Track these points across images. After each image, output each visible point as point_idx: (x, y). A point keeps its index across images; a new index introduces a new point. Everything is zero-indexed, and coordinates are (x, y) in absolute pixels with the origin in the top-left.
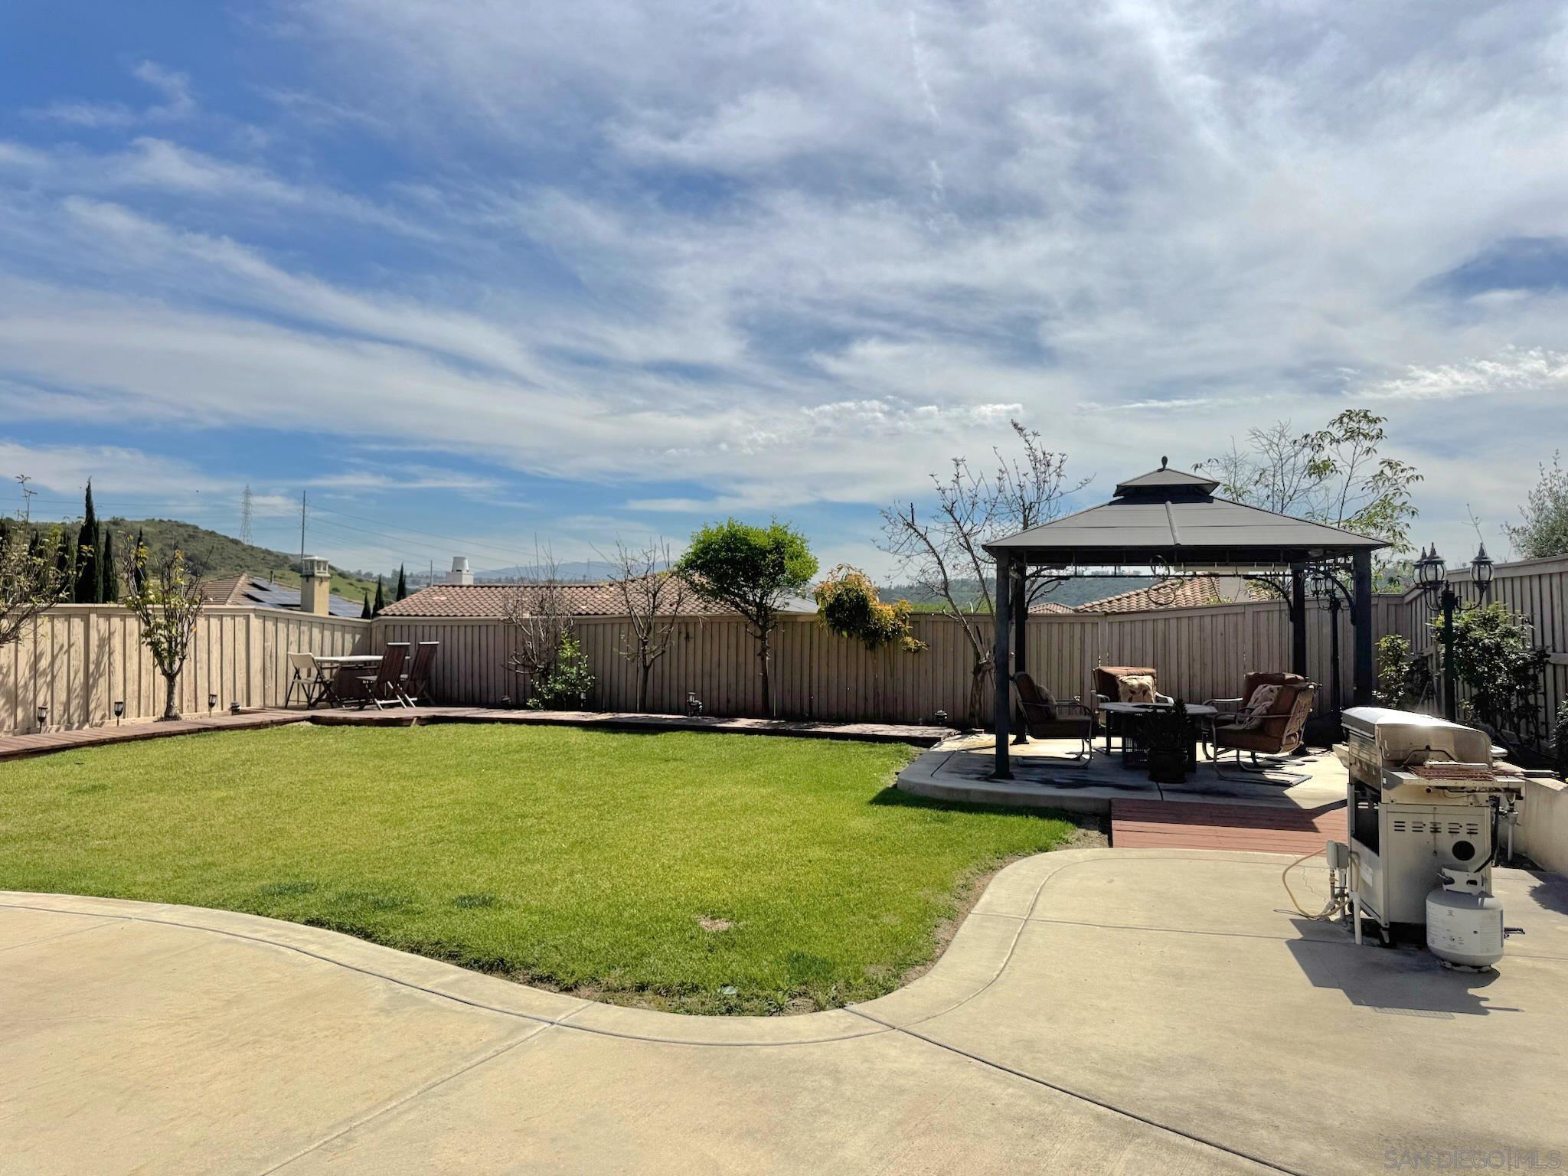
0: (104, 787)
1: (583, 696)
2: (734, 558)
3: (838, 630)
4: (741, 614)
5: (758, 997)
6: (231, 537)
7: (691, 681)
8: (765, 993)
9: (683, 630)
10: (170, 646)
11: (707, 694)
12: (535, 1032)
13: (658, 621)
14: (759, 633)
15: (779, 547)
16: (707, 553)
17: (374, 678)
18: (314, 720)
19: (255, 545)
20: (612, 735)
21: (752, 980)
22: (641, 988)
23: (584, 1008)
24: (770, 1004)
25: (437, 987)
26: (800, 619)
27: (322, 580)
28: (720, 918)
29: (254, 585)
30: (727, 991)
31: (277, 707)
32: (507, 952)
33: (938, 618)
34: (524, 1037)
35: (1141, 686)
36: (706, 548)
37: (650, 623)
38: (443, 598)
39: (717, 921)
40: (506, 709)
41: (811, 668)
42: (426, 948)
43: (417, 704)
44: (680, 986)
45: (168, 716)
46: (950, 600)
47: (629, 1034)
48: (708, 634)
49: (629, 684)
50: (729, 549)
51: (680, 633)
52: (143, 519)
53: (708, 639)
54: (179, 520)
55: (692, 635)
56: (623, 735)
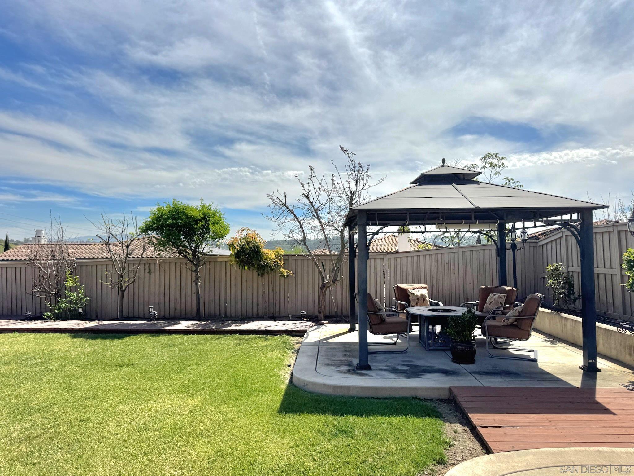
1: (80, 311)
2: (177, 223)
3: (242, 265)
4: (183, 257)
7: (152, 298)
9: (147, 267)
11: (162, 306)
13: (130, 262)
14: (194, 268)
15: (206, 218)
16: (159, 221)
26: (219, 260)
33: (300, 258)
35: (422, 295)
36: (160, 218)
37: (125, 263)
40: (28, 320)
41: (226, 288)
46: (307, 247)
48: (162, 270)
49: (113, 300)
50: (174, 218)
51: (145, 269)
53: (163, 274)
55: (152, 271)
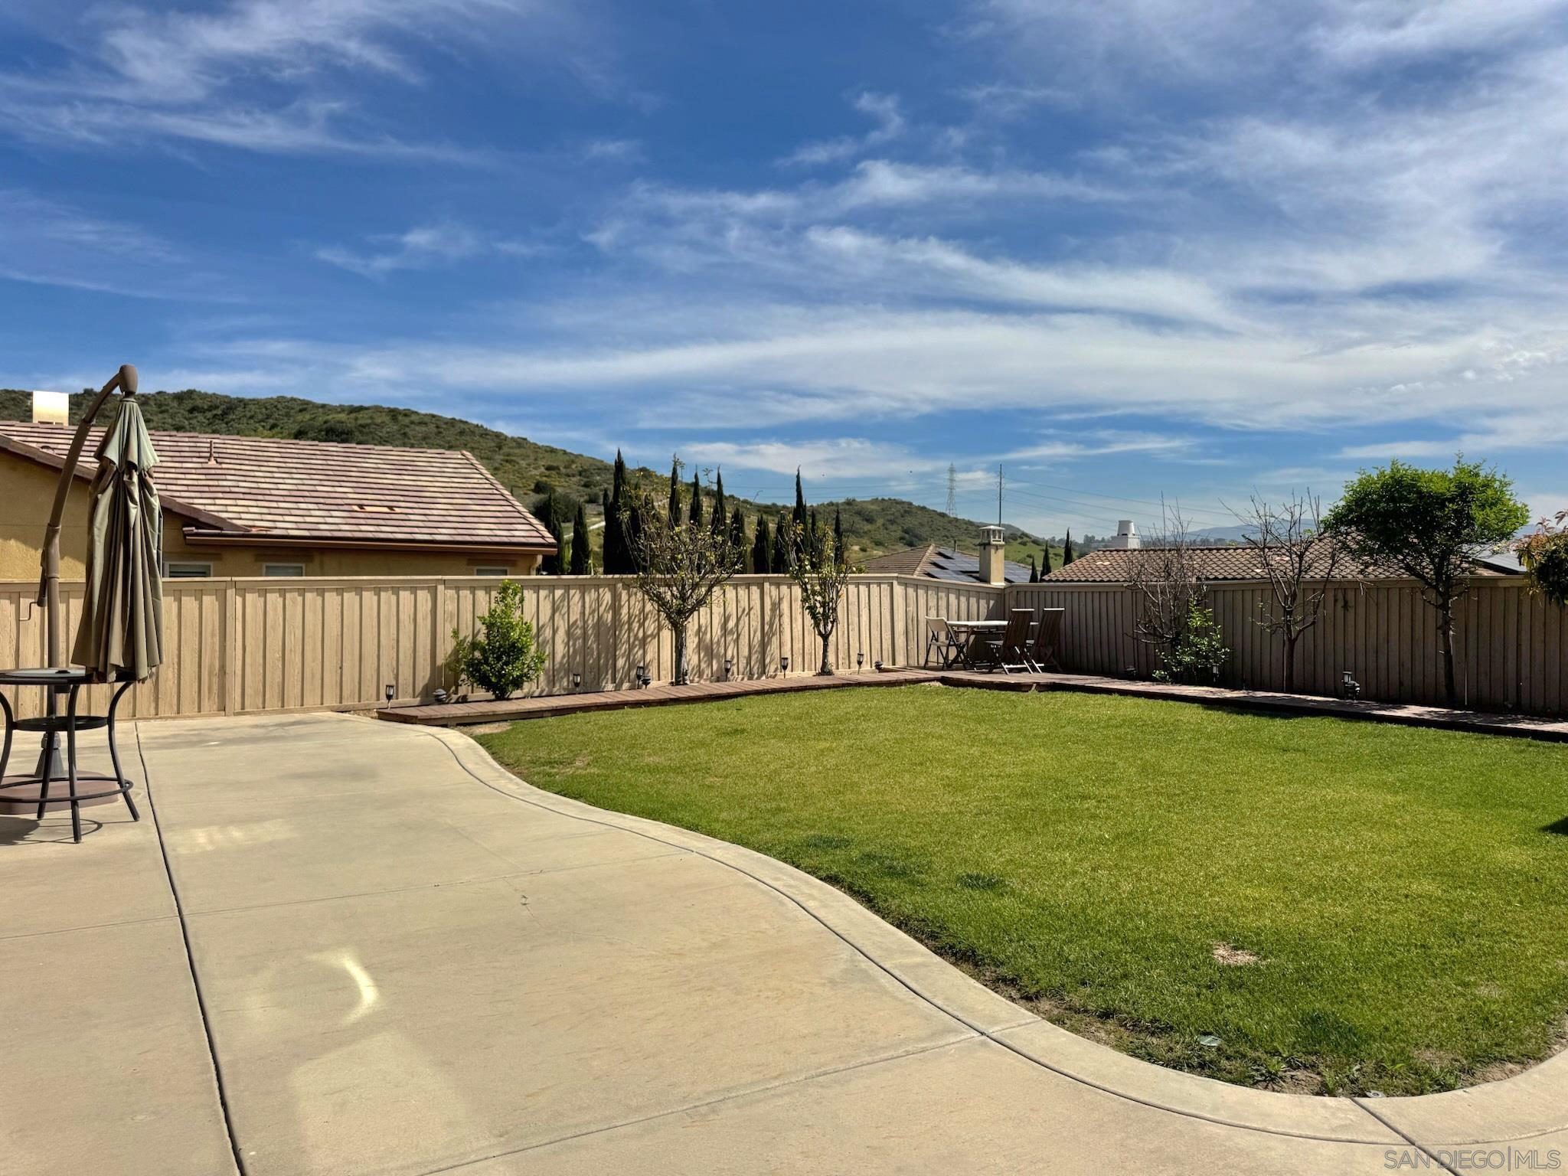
0: (743, 731)
1: (1215, 670)
2: (1397, 510)
3: (1557, 597)
5: (1244, 1056)
6: (939, 511)
7: (1351, 657)
8: (1255, 1054)
9: (1340, 596)
10: (824, 611)
11: (1371, 674)
12: (958, 1039)
13: (1308, 586)
14: (1440, 601)
15: (1464, 493)
16: (1363, 505)
17: (1001, 643)
18: (944, 680)
19: (959, 517)
20: (1235, 716)
21: (1242, 1034)
22: (1106, 1015)
23: (1027, 1024)
24: (1257, 1070)
25: (896, 967)
27: (997, 547)
28: (1243, 948)
29: (940, 554)
30: (1206, 1041)
31: (919, 667)
32: (982, 945)
34: (944, 1043)
36: (1363, 499)
37: (1297, 587)
38: (1107, 563)
39: (1239, 952)
40: (1130, 680)
41: (1519, 646)
42: (913, 924)
43: (1044, 670)
44: (1151, 1022)
45: (825, 671)
47: (1056, 1067)
48: (1372, 604)
49: (1274, 657)
50: (1392, 499)
51: (1336, 601)
52: (869, 499)
53: (1373, 609)
54: (897, 498)
55: (1351, 603)
56: (1249, 716)
